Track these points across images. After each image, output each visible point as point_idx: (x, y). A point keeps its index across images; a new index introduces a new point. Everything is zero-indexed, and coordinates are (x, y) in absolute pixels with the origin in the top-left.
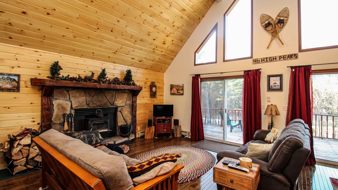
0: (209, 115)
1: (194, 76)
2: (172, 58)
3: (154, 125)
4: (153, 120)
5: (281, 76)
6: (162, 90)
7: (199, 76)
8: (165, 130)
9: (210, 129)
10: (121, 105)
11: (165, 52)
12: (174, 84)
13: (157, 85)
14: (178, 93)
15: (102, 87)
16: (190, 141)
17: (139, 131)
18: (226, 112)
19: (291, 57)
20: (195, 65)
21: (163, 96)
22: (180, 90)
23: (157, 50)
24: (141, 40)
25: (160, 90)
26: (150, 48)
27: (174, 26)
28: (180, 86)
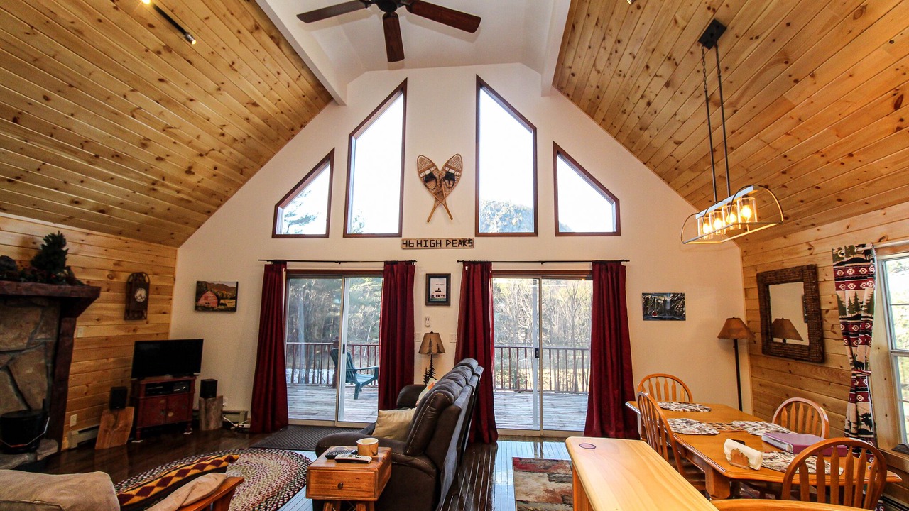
0: (304, 360)
1: (270, 263)
2: (207, 210)
3: (135, 402)
4: (129, 389)
5: (447, 276)
6: (168, 297)
7: (282, 265)
8: (170, 415)
9: (305, 398)
10: (13, 347)
11: (189, 194)
12: (209, 280)
13: (154, 281)
14: (220, 307)
16: (247, 436)
17: (74, 428)
18: (344, 353)
19: (464, 244)
20: (274, 236)
21: (170, 313)
22: (227, 298)
23: (163, 185)
24: (116, 156)
25: (161, 297)
26: (142, 178)
27: (223, 135)
28: (229, 288)
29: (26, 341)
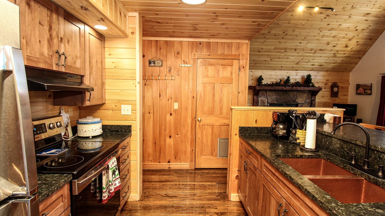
1: (384, 75)
6: (347, 90)
10: (301, 102)
11: (349, 54)
12: (361, 84)
13: (340, 85)
14: (365, 93)
15: (287, 89)
21: (348, 96)
22: (367, 90)
23: (338, 54)
24: (321, 50)
25: (344, 90)
26: (330, 53)
27: (357, 30)
28: (368, 86)
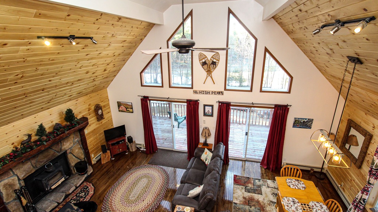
1: (142, 97)
3: (109, 149)
4: (106, 145)
5: (212, 106)
7: (147, 98)
8: (121, 150)
10: (70, 147)
11: (107, 75)
12: (121, 102)
14: (128, 111)
15: (47, 147)
16: (146, 155)
17: (94, 158)
19: (219, 94)
20: (142, 86)
21: (111, 112)
22: (129, 108)
23: (97, 78)
24: (79, 80)
25: (106, 108)
26: (89, 80)
27: (115, 55)
28: (129, 105)
29: (73, 143)
